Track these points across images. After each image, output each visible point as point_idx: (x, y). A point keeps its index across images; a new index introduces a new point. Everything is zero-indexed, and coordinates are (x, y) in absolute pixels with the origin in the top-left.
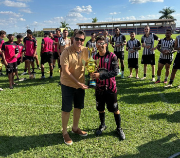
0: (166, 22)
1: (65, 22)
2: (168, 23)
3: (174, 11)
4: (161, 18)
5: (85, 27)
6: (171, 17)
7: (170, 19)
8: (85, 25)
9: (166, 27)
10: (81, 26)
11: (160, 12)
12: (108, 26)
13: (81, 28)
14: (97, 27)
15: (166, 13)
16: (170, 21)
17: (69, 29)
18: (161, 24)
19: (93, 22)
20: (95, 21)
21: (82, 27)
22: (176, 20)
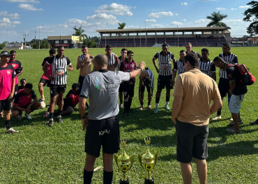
0: (217, 30)
1: (80, 28)
2: (220, 32)
3: (225, 16)
4: (209, 25)
5: (107, 35)
6: (223, 25)
7: (223, 28)
8: (107, 33)
9: (218, 38)
10: (102, 33)
11: (209, 18)
12: (139, 34)
13: (102, 35)
14: (125, 34)
15: (216, 19)
16: (222, 30)
17: (85, 38)
18: (210, 33)
19: (119, 28)
20: (122, 26)
21: (104, 35)
22: (229, 28)
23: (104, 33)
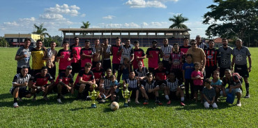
0: (178, 32)
1: (41, 26)
2: (181, 34)
3: (186, 20)
4: (172, 27)
5: (71, 34)
6: (184, 26)
7: (183, 29)
8: (71, 32)
9: (179, 39)
10: (65, 32)
11: (170, 20)
12: (104, 34)
13: (65, 34)
14: (89, 34)
15: (178, 21)
16: (182, 32)
17: (47, 36)
18: (171, 34)
19: (82, 27)
20: (86, 26)
21: (67, 34)
22: (190, 30)
23: (68, 32)
